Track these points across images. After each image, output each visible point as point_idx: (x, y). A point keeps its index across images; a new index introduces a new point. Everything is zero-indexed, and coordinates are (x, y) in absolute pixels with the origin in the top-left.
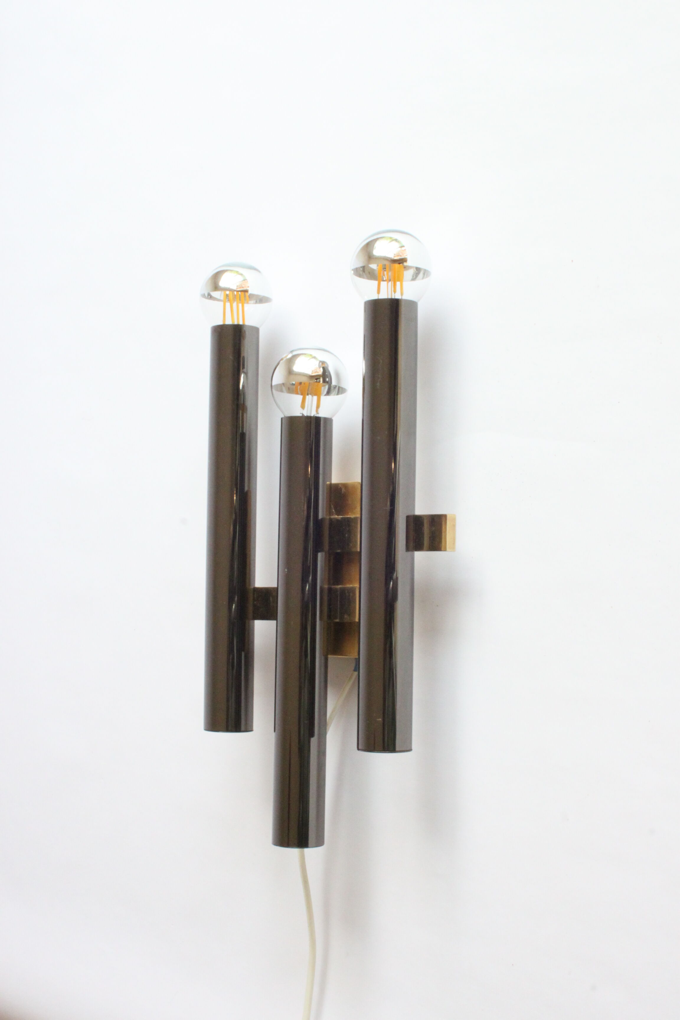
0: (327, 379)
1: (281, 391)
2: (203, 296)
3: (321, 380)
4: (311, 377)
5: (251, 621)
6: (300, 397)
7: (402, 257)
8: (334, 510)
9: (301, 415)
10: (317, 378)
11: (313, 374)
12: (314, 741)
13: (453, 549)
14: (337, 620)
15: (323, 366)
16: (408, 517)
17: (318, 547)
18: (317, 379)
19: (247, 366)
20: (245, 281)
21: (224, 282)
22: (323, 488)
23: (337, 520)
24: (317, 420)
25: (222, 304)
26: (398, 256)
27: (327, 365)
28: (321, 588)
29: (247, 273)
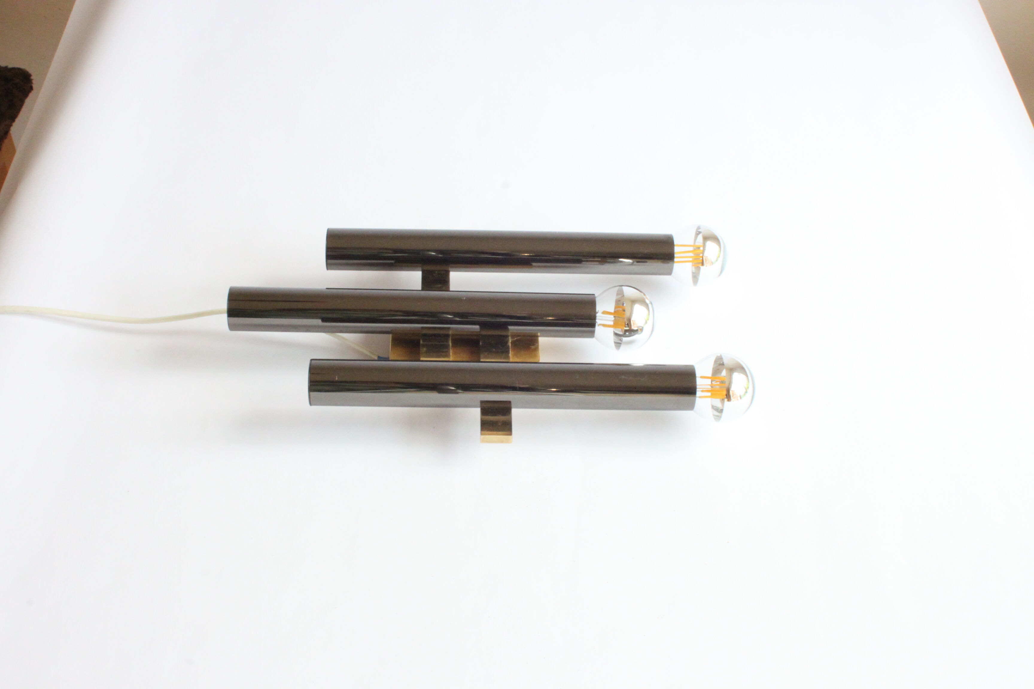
0: (627, 333)
1: (618, 294)
2: (698, 228)
3: (627, 328)
4: (629, 320)
5: (421, 269)
6: (612, 310)
7: (732, 398)
8: (515, 339)
9: (597, 311)
10: (629, 324)
11: (632, 322)
12: (318, 322)
13: (483, 441)
14: (421, 342)
15: (639, 330)
16: (509, 402)
17: (484, 325)
18: (628, 324)
19: (639, 265)
20: (711, 264)
21: (710, 245)
22: (535, 330)
23: (507, 342)
24: (593, 325)
25: (692, 243)
26: (733, 394)
27: (640, 334)
28: (449, 328)
29: (718, 265)
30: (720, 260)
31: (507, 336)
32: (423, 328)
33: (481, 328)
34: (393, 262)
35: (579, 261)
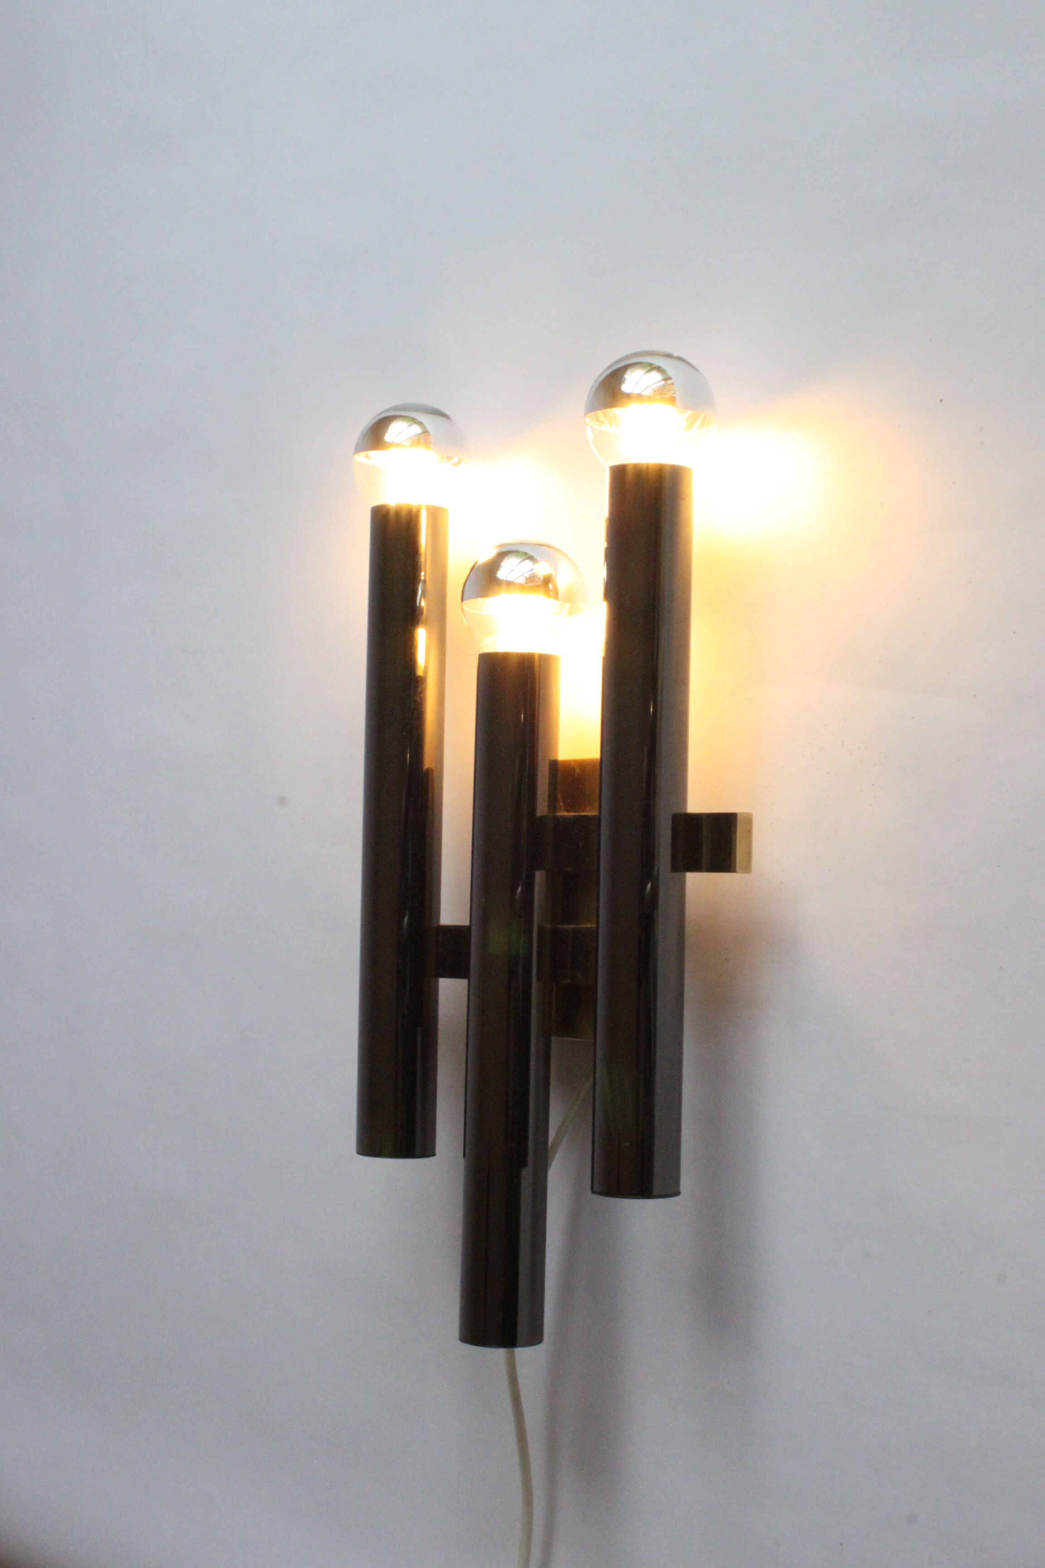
5: (435, 980)
12: (526, 1175)
13: (747, 868)
14: (568, 981)
16: (675, 817)
17: (534, 862)
22: (544, 767)
23: (566, 819)
28: (540, 929)
30: (421, 417)
31: (555, 818)
32: (539, 978)
33: (541, 866)
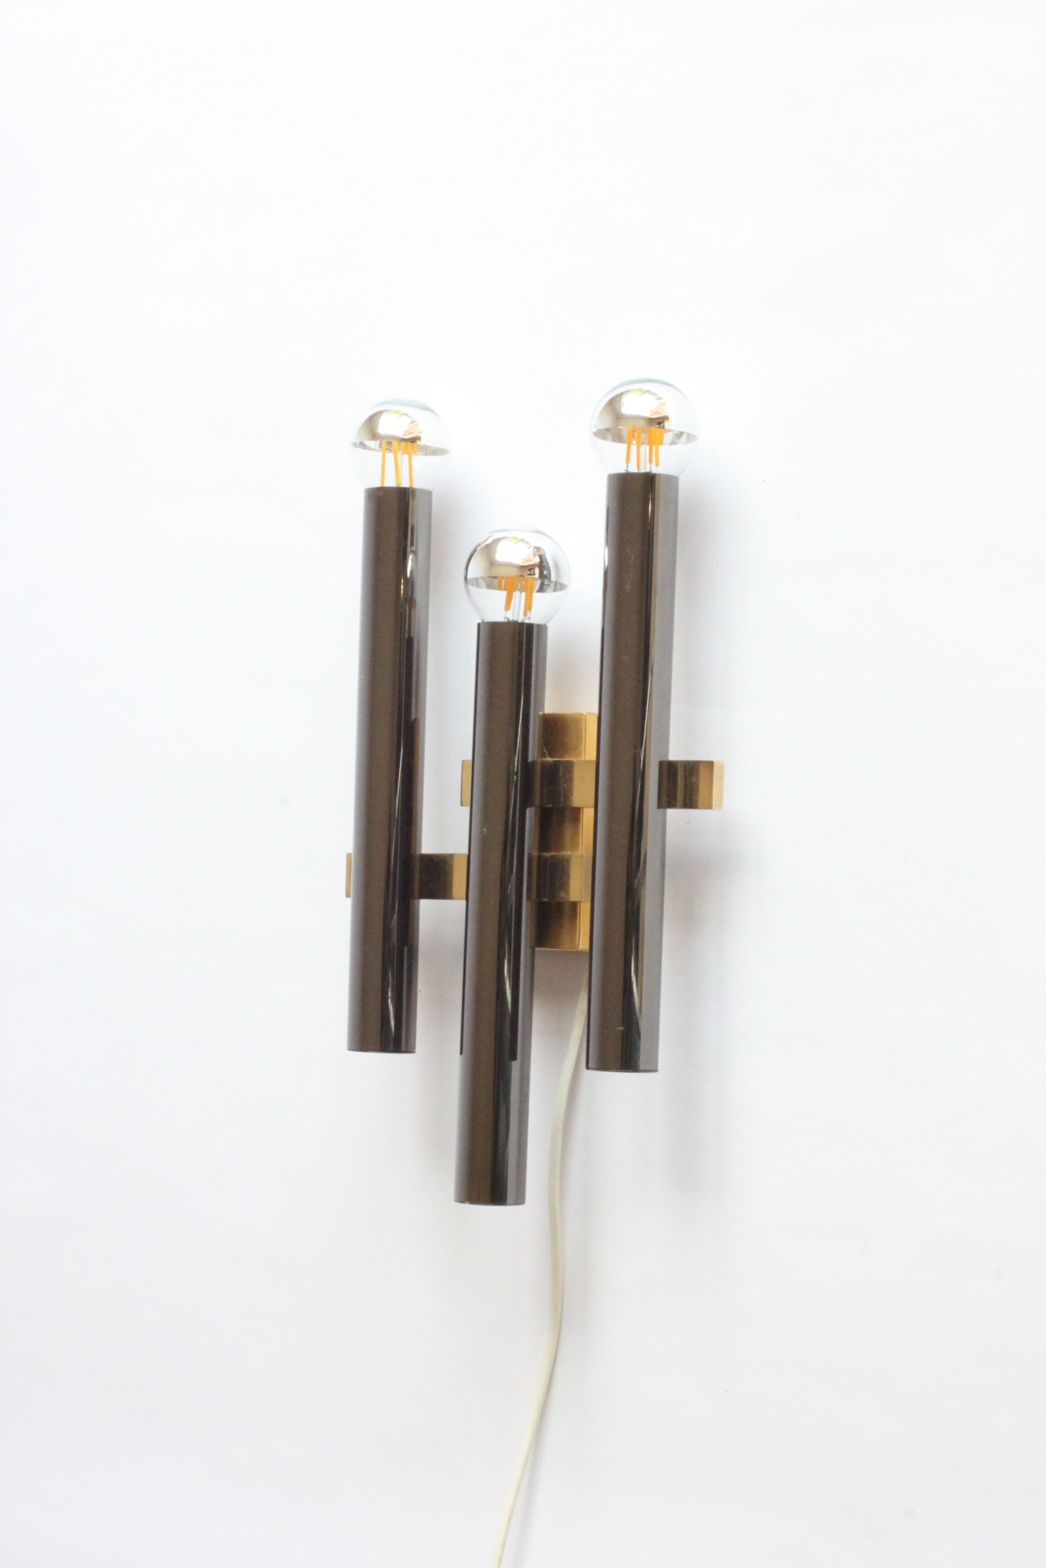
0: (545, 572)
1: (478, 586)
2: (355, 445)
3: (537, 570)
4: (522, 568)
6: (503, 594)
7: (662, 415)
8: (546, 751)
9: (506, 620)
10: (530, 568)
11: (525, 564)
12: (515, 1066)
13: (720, 806)
15: (539, 553)
17: (526, 801)
18: (530, 570)
19: (417, 542)
20: (414, 423)
21: (385, 427)
24: (530, 627)
25: (380, 454)
26: (656, 413)
27: (544, 551)
28: (530, 855)
29: (415, 414)
30: (406, 410)
31: (543, 764)
32: (528, 897)
33: (531, 806)
34: (406, 948)
35: (410, 641)
